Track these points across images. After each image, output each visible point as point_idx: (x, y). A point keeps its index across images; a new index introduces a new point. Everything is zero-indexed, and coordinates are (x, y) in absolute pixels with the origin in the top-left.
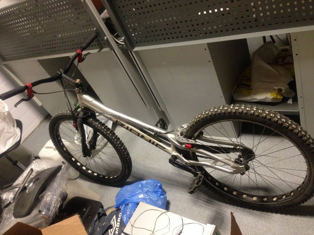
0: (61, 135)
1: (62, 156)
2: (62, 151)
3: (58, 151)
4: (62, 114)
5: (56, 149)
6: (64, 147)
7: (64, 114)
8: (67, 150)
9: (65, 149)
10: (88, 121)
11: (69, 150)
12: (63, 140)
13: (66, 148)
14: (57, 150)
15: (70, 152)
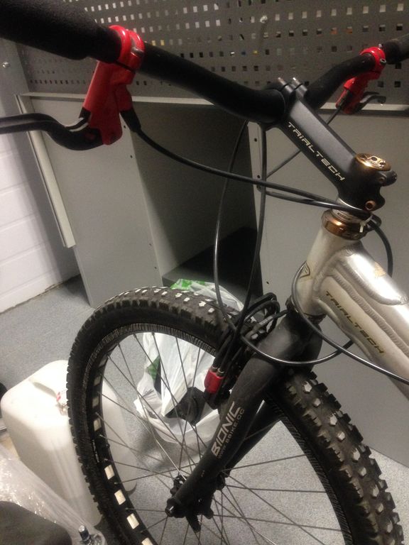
0: (110, 370)
1: (74, 441)
2: (86, 428)
3: (70, 422)
4: (166, 302)
5: (65, 410)
6: (96, 417)
7: (176, 305)
8: (102, 430)
9: (96, 424)
10: (292, 390)
11: (110, 435)
12: (106, 390)
13: (102, 423)
14: (69, 416)
15: (109, 442)
